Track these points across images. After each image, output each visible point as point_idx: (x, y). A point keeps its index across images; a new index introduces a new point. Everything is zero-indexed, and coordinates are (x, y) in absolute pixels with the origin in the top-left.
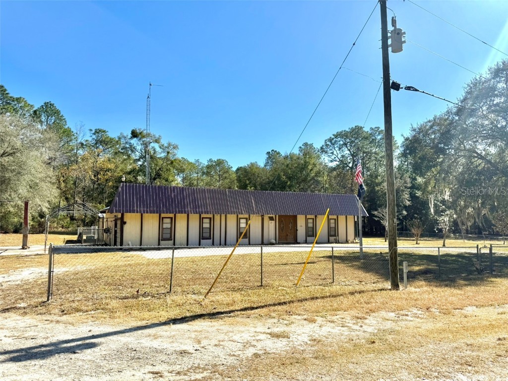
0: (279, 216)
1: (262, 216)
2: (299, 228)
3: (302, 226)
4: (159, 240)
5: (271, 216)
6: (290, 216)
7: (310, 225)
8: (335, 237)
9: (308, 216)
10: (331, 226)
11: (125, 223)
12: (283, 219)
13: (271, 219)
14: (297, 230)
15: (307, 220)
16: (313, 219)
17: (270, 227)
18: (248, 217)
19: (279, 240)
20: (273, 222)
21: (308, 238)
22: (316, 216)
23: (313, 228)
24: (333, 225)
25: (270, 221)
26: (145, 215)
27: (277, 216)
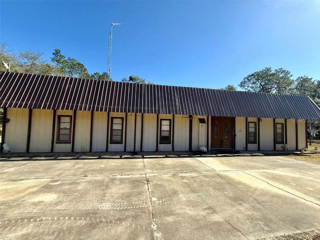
0: (212, 118)
1: (191, 116)
2: (237, 133)
3: (241, 131)
4: (53, 143)
5: (202, 117)
6: (227, 117)
7: (252, 130)
8: (282, 145)
9: (250, 119)
10: (278, 131)
11: (8, 121)
12: (217, 122)
13: (202, 121)
14: (235, 135)
15: (247, 123)
16: (255, 123)
17: (200, 131)
18: (172, 118)
19: (211, 147)
20: (205, 125)
21: (249, 145)
22: (259, 120)
23: (255, 133)
24: (279, 131)
25: (201, 124)
26: (36, 111)
27: (210, 117)
